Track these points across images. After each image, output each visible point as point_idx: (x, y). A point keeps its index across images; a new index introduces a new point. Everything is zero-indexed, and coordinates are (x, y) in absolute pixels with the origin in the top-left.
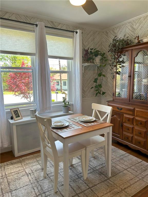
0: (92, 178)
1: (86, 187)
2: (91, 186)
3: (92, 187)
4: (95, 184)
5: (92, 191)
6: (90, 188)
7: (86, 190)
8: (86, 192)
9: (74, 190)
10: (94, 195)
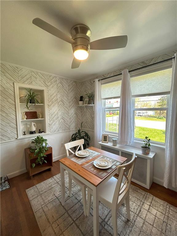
0: (88, 223)
1: (75, 217)
2: (76, 222)
3: (76, 224)
4: (80, 227)
5: (70, 224)
6: (74, 221)
7: (72, 218)
8: (70, 219)
9: (72, 207)
10: (66, 227)
